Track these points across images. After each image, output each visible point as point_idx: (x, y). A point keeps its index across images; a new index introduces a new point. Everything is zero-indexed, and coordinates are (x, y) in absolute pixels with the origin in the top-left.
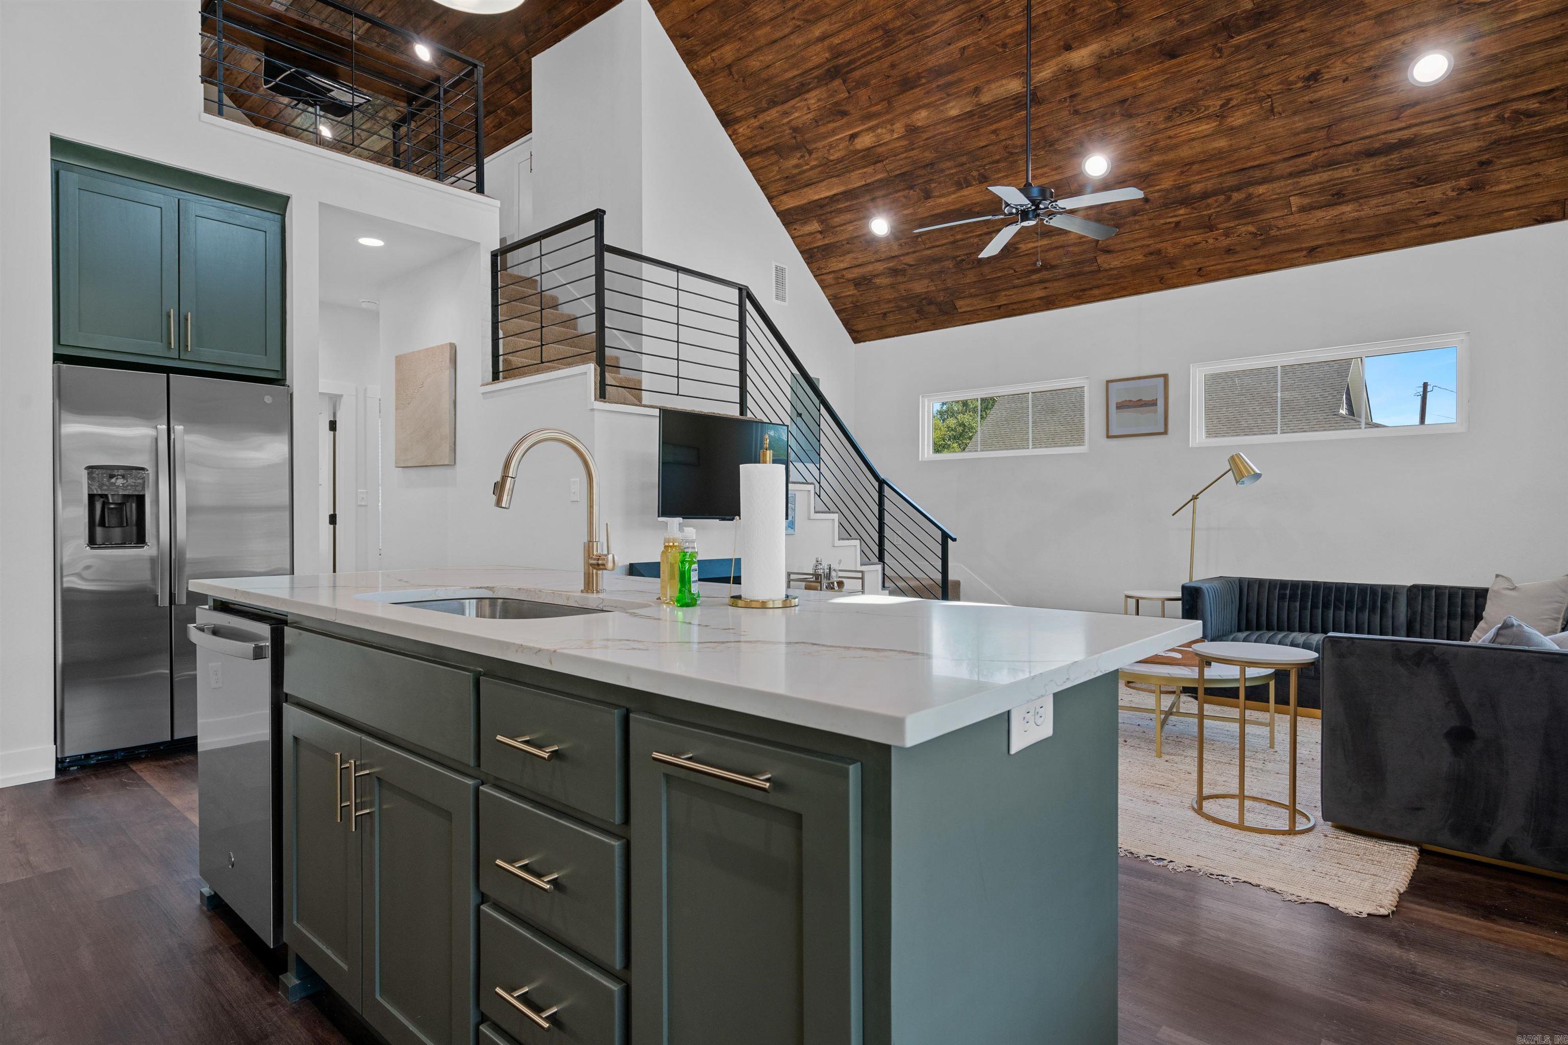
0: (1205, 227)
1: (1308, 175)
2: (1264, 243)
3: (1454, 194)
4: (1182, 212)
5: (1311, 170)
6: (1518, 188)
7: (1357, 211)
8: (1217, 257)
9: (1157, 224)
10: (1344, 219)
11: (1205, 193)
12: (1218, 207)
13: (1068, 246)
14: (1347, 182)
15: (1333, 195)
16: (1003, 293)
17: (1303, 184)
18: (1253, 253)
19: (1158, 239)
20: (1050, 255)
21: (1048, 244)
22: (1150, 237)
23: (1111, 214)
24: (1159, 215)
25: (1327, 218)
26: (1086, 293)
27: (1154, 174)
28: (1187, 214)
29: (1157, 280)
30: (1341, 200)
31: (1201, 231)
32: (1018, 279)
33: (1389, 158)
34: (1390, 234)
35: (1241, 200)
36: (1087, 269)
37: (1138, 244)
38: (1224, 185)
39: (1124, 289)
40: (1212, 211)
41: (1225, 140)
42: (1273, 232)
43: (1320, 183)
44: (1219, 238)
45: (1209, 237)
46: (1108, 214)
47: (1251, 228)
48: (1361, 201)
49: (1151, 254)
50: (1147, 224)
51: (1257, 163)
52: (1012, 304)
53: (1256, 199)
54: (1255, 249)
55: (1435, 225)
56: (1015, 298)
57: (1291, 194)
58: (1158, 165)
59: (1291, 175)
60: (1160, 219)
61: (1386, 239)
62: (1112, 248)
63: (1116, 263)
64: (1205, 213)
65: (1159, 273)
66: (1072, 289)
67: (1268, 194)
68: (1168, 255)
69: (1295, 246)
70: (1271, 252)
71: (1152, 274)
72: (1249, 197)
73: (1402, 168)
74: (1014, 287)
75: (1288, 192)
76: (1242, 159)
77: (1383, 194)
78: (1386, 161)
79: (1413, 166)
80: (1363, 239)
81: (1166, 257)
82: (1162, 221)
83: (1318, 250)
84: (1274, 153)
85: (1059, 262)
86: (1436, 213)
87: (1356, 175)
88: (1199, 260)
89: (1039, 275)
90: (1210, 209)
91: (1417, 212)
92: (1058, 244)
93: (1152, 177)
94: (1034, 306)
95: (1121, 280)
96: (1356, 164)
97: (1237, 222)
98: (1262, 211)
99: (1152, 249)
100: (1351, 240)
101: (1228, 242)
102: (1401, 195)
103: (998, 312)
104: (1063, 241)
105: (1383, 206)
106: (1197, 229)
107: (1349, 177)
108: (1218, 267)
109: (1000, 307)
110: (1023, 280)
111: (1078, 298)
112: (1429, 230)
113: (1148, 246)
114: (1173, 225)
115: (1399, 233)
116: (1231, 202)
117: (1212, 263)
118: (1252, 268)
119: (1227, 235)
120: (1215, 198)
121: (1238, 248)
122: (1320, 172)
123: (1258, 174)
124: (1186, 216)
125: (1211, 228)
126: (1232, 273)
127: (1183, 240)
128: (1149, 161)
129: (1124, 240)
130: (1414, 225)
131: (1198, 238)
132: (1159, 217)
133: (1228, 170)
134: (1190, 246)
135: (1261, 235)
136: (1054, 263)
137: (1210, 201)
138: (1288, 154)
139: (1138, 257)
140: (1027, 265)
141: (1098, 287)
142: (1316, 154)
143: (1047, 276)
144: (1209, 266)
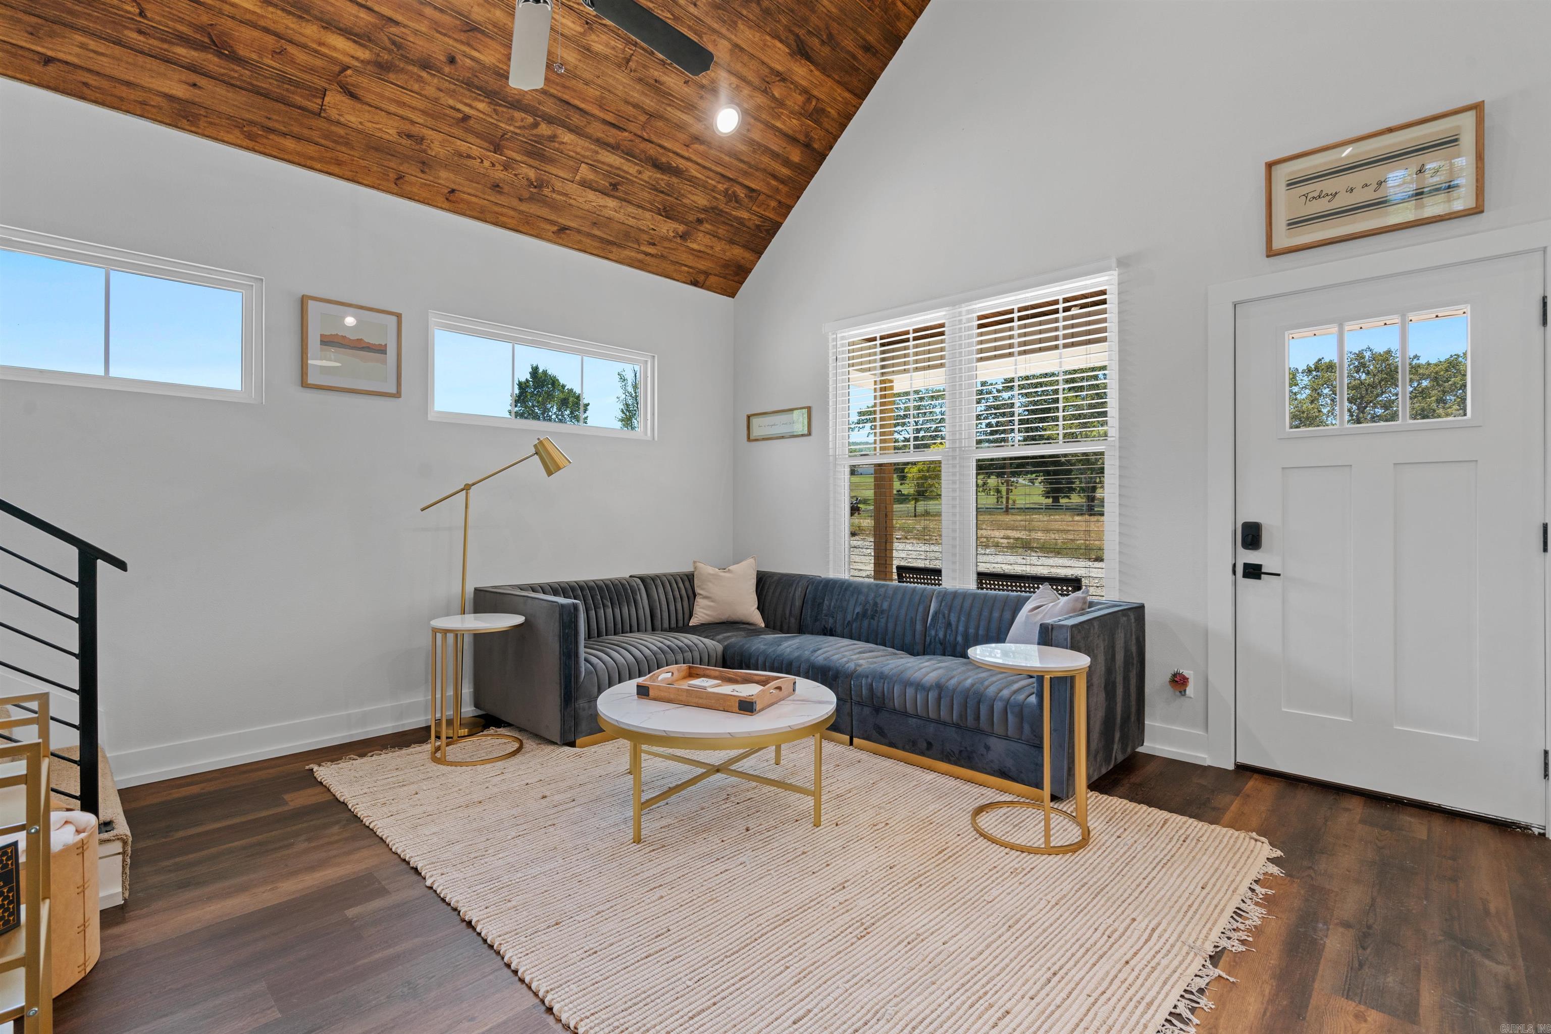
0: (491, 143)
1: (608, 151)
2: (531, 199)
3: (672, 234)
4: (481, 106)
5: (613, 148)
6: (700, 251)
7: (616, 211)
8: (480, 186)
9: (442, 101)
10: (602, 214)
11: (518, 101)
12: (519, 128)
13: (291, 42)
14: (627, 179)
15: (611, 184)
16: (79, 38)
17: (600, 157)
18: (515, 203)
19: (430, 122)
20: (247, 33)
21: (254, 13)
22: (424, 112)
23: (394, 43)
24: (454, 91)
25: (593, 204)
26: (272, 136)
27: (483, 32)
28: (484, 113)
29: (392, 175)
30: (612, 193)
31: (486, 145)
32: (140, 32)
33: (662, 177)
34: (619, 246)
35: (543, 136)
36: (298, 100)
37: (400, 111)
38: (541, 108)
39: (339, 163)
40: (512, 128)
41: (575, 55)
42: (546, 191)
43: (611, 166)
44: (497, 165)
45: (487, 157)
46: (390, 39)
47: (532, 174)
48: (624, 203)
49: (409, 136)
50: (430, 91)
51: (582, 106)
52: (89, 71)
53: (557, 145)
54: (520, 200)
55: (647, 254)
56: (105, 64)
57: (586, 161)
58: (495, 25)
59: (599, 142)
60: (451, 96)
61: (614, 249)
62: (360, 93)
63: (352, 119)
64: (503, 125)
65: (401, 168)
66: (248, 116)
67: (569, 147)
68: (429, 152)
69: (553, 217)
70: (531, 211)
71: (392, 165)
72: (553, 138)
73: (662, 192)
74: (118, 43)
75: (584, 156)
76: (575, 91)
77: (639, 206)
78: (659, 179)
79: (669, 195)
80: (602, 240)
81: (425, 151)
82: (451, 102)
83: (567, 231)
84: (601, 107)
85: (254, 56)
86: (654, 244)
87: (636, 177)
88: (459, 179)
89: (194, 54)
90: (510, 125)
91: (646, 237)
92: (271, 26)
93: (479, 36)
94: (143, 103)
95: (344, 149)
96: (642, 167)
97: (525, 158)
98: (551, 161)
99: (415, 130)
100: (595, 236)
101: (502, 176)
102: (648, 215)
103: (39, 68)
104: (287, 27)
105: (633, 218)
106: (482, 139)
107: (631, 174)
108: (474, 199)
109: (48, 60)
110: (151, 41)
111: (250, 137)
112: (641, 256)
113: (413, 122)
114: (460, 116)
115: (624, 247)
116: (534, 132)
117: (470, 191)
118: (504, 219)
119: (506, 167)
120: (523, 115)
121: (506, 189)
122: (617, 155)
123: (576, 119)
124: (481, 115)
125: (497, 149)
126: (481, 216)
127: (459, 142)
128: (489, 11)
129: (387, 94)
130: (636, 246)
131: (475, 151)
132: (452, 93)
133: (555, 92)
134: (461, 155)
135: (535, 187)
136: (242, 52)
137: (518, 115)
138: (610, 118)
139: (389, 130)
140: (181, 21)
141: (298, 138)
142: (626, 134)
143: (211, 67)
144: (464, 193)
